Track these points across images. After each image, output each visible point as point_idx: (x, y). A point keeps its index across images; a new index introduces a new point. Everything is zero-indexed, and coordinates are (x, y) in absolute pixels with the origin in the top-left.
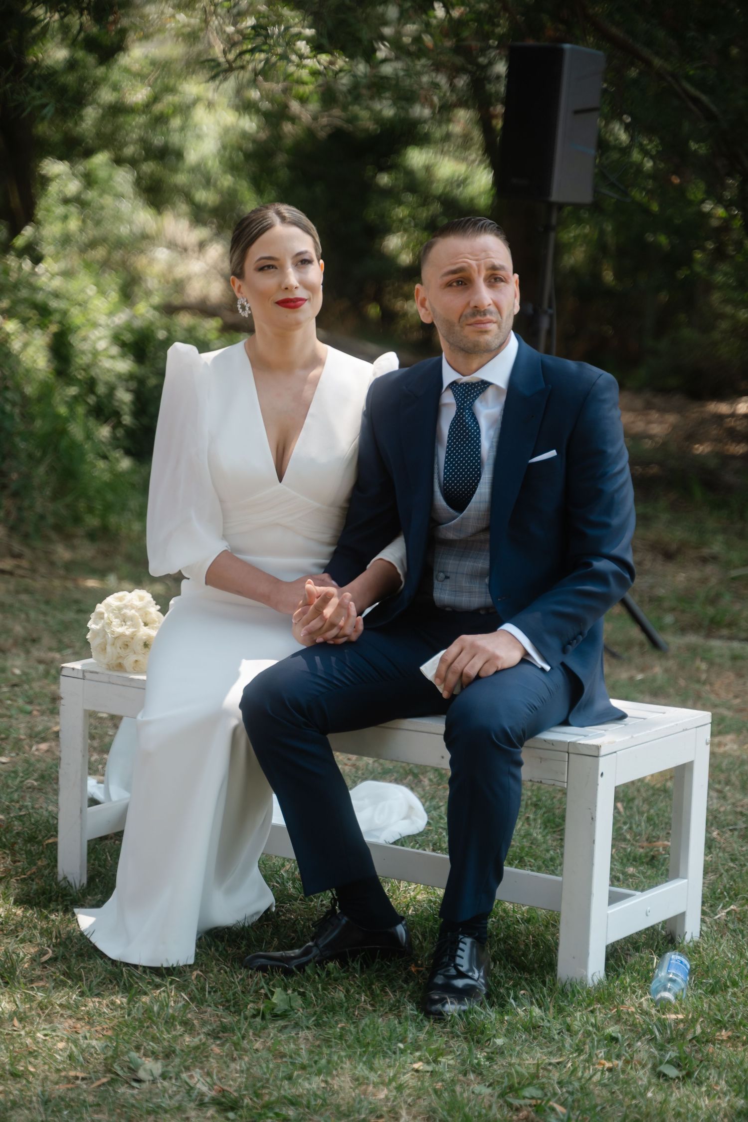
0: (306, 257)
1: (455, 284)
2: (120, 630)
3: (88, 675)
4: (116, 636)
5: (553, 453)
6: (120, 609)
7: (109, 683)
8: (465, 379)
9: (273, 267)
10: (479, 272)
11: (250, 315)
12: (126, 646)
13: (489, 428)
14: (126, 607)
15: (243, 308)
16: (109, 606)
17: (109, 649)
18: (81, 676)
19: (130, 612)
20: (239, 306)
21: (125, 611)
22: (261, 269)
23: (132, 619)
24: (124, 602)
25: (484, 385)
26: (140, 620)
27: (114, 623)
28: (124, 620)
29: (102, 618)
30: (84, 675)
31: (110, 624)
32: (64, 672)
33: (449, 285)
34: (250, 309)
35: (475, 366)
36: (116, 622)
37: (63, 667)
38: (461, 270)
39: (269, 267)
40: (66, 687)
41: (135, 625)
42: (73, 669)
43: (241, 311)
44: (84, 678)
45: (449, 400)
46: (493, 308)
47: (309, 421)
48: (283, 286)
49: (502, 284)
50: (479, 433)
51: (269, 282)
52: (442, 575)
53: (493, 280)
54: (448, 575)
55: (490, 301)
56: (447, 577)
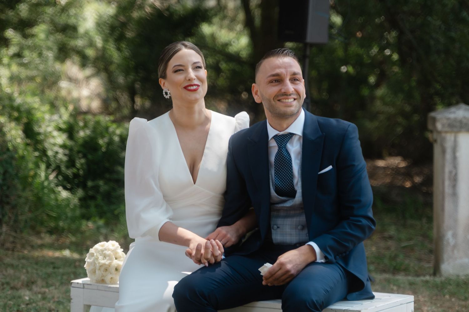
0: (198, 65)
1: (274, 82)
2: (103, 262)
3: (86, 286)
4: (100, 265)
5: (330, 167)
6: (102, 251)
7: (98, 289)
8: (281, 133)
9: (182, 70)
10: (287, 75)
11: (170, 97)
12: (106, 270)
13: (296, 158)
14: (106, 249)
15: (166, 93)
16: (96, 249)
17: (97, 272)
18: (82, 286)
19: (108, 252)
20: (164, 93)
21: (105, 252)
22: (176, 71)
23: (109, 256)
24: (104, 247)
25: (291, 135)
26: (114, 256)
27: (99, 258)
28: (105, 256)
29: (94, 256)
30: (84, 285)
31: (97, 259)
32: (73, 285)
33: (271, 82)
34: (170, 94)
35: (285, 126)
36: (101, 257)
37: (72, 283)
38: (277, 75)
39: (180, 70)
40: (74, 292)
41: (111, 259)
42: (78, 283)
43: (165, 96)
44: (84, 288)
45: (273, 144)
46: (294, 92)
47: (206, 151)
48: (187, 79)
49: (298, 82)
50: (291, 160)
51: (180, 77)
52: (275, 227)
53: (293, 80)
54: (279, 226)
55: (293, 90)
56: (278, 227)
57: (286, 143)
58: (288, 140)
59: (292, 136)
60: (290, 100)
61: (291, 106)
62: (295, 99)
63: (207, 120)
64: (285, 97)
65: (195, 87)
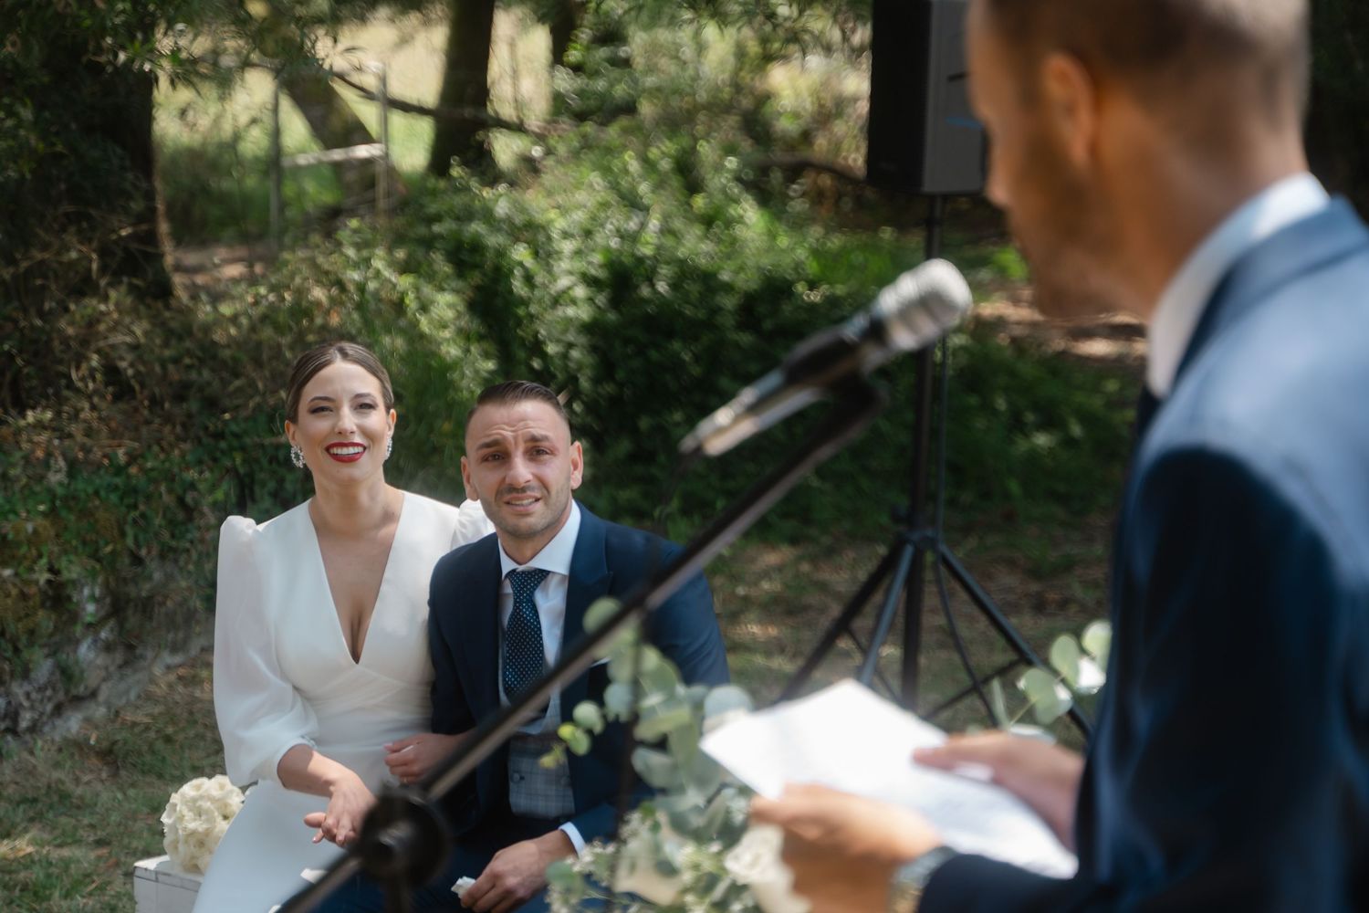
0: (368, 401)
1: (490, 458)
2: (192, 826)
3: (161, 878)
4: (188, 832)
6: (194, 800)
7: (182, 887)
8: (521, 568)
9: (327, 409)
10: (516, 443)
12: (201, 844)
14: (202, 798)
15: (297, 457)
16: (183, 796)
17: (181, 848)
18: (153, 877)
19: (207, 805)
20: (293, 456)
21: (200, 803)
22: (314, 411)
23: (207, 812)
24: (200, 792)
25: (542, 575)
26: (218, 814)
27: (186, 818)
28: (199, 813)
29: (176, 811)
30: (158, 875)
31: (181, 818)
32: (137, 872)
33: (486, 459)
34: (303, 458)
35: (528, 553)
36: (188, 815)
37: (135, 866)
38: (495, 443)
39: (323, 409)
40: (141, 888)
41: (211, 820)
42: (146, 869)
43: (295, 461)
44: (157, 880)
45: (508, 589)
46: (534, 483)
47: (384, 588)
48: (337, 430)
49: (547, 457)
50: (540, 629)
51: (321, 425)
52: (517, 776)
53: (535, 453)
54: (523, 775)
55: (530, 477)
56: (522, 778)
57: (535, 589)
58: (539, 583)
59: (545, 577)
60: (525, 502)
61: (528, 515)
62: (537, 500)
63: (389, 517)
64: (515, 495)
65: (352, 450)
